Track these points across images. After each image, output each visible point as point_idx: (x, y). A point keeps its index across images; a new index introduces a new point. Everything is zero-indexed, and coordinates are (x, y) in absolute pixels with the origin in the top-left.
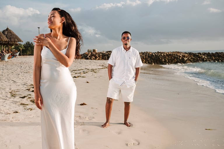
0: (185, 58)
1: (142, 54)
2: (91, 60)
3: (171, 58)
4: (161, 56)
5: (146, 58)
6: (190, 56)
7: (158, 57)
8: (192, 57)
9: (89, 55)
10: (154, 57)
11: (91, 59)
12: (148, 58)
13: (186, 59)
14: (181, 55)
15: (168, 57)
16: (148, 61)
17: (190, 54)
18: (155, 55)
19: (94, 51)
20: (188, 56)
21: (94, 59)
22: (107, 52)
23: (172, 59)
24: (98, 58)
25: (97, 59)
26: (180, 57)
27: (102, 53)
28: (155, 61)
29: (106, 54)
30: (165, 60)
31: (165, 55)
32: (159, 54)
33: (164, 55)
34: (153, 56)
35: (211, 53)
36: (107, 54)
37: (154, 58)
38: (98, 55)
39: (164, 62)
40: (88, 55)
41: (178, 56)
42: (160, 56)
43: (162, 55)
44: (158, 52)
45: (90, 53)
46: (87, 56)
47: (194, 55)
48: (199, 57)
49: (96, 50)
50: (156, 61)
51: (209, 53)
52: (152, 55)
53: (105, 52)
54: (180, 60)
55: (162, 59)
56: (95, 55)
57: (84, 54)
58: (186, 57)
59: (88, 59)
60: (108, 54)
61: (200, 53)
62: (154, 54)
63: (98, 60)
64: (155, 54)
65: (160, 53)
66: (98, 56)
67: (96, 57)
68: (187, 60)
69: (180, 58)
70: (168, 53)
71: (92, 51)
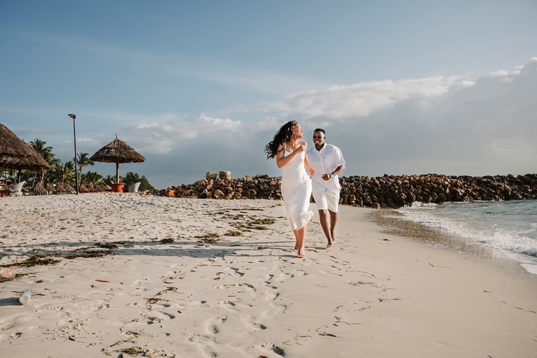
0: (459, 190)
1: (347, 181)
2: (212, 200)
3: (423, 190)
4: (395, 184)
5: (358, 191)
6: (470, 185)
7: (390, 188)
8: (473, 187)
9: (208, 187)
10: (380, 189)
11: (215, 198)
12: (364, 192)
13: (461, 192)
14: (446, 183)
15: (415, 187)
16: (363, 199)
17: (466, 178)
18: (381, 183)
19: (223, 175)
20: (464, 184)
21: (221, 197)
22: (257, 178)
23: (426, 192)
24: (233, 193)
25: (231, 195)
26: (445, 186)
27: (243, 181)
28: (383, 199)
29: (254, 183)
30: (408, 195)
31: (407, 183)
32: (390, 180)
33: (403, 183)
34: (377, 185)
35: (515, 176)
36: (256, 182)
37: (379, 191)
38: (232, 186)
39: (406, 200)
40: (205, 187)
41: (439, 184)
42: (392, 185)
43: (400, 182)
44: (386, 176)
45: (212, 180)
46: (202, 190)
47: (478, 181)
48: (494, 187)
49: (229, 173)
50: (385, 199)
51: (510, 177)
52: (373, 182)
53: (250, 179)
54: (446, 194)
55: (399, 192)
56: (225, 186)
57: (197, 183)
58: (461, 188)
59: (204, 196)
60: (259, 182)
61: (491, 178)
62: (377, 182)
63: (232, 199)
64: (381, 180)
65: (391, 177)
66: (231, 189)
67: (227, 192)
68: (464, 195)
69: (445, 189)
70: (412, 178)
71: (218, 177)
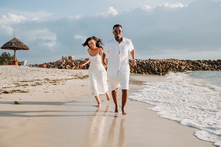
0: (182, 67)
3: (166, 66)
4: (153, 64)
6: (189, 64)
7: (150, 65)
8: (190, 65)
9: (63, 64)
10: (145, 65)
11: (66, 69)
12: (138, 67)
13: (183, 67)
14: (177, 63)
15: (162, 65)
16: (137, 70)
17: (188, 61)
18: (146, 63)
19: (70, 58)
20: (186, 64)
21: (69, 68)
23: (167, 67)
24: (75, 66)
26: (176, 65)
27: (80, 61)
28: (147, 70)
30: (158, 69)
31: (158, 63)
32: (151, 61)
34: (144, 64)
37: (145, 66)
39: (157, 71)
41: (173, 64)
42: (152, 64)
43: (155, 62)
44: (150, 59)
45: (65, 60)
46: (60, 65)
47: (193, 63)
48: (199, 66)
50: (148, 70)
51: (210, 61)
52: (142, 63)
54: (176, 68)
55: (154, 67)
56: (71, 63)
58: (184, 66)
59: (61, 68)
61: (199, 61)
62: (145, 62)
64: (146, 61)
65: (151, 60)
67: (72, 66)
68: (185, 69)
69: (176, 66)
70: (161, 61)
